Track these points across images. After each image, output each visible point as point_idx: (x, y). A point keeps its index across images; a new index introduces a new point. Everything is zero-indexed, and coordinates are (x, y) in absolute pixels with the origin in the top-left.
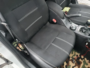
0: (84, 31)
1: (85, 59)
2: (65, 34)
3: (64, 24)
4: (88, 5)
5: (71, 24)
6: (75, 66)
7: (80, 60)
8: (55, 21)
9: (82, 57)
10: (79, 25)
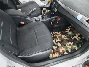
0: (45, 17)
1: (56, 33)
2: (37, 26)
3: (30, 21)
4: (27, 2)
5: (34, 18)
6: (56, 41)
7: (55, 35)
8: (23, 23)
9: (54, 33)
10: (38, 16)
